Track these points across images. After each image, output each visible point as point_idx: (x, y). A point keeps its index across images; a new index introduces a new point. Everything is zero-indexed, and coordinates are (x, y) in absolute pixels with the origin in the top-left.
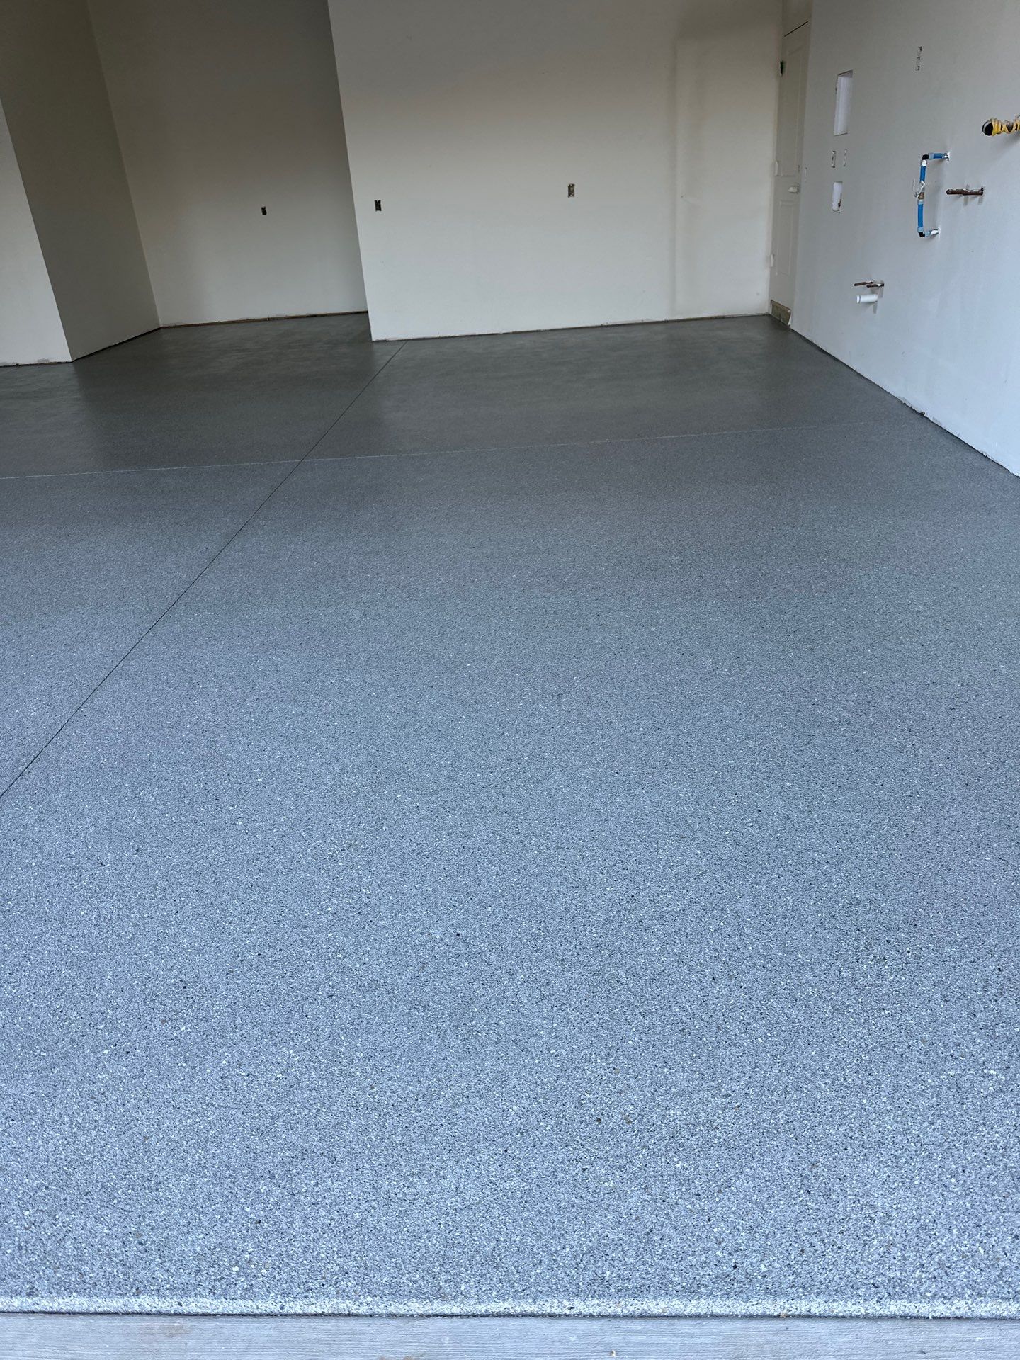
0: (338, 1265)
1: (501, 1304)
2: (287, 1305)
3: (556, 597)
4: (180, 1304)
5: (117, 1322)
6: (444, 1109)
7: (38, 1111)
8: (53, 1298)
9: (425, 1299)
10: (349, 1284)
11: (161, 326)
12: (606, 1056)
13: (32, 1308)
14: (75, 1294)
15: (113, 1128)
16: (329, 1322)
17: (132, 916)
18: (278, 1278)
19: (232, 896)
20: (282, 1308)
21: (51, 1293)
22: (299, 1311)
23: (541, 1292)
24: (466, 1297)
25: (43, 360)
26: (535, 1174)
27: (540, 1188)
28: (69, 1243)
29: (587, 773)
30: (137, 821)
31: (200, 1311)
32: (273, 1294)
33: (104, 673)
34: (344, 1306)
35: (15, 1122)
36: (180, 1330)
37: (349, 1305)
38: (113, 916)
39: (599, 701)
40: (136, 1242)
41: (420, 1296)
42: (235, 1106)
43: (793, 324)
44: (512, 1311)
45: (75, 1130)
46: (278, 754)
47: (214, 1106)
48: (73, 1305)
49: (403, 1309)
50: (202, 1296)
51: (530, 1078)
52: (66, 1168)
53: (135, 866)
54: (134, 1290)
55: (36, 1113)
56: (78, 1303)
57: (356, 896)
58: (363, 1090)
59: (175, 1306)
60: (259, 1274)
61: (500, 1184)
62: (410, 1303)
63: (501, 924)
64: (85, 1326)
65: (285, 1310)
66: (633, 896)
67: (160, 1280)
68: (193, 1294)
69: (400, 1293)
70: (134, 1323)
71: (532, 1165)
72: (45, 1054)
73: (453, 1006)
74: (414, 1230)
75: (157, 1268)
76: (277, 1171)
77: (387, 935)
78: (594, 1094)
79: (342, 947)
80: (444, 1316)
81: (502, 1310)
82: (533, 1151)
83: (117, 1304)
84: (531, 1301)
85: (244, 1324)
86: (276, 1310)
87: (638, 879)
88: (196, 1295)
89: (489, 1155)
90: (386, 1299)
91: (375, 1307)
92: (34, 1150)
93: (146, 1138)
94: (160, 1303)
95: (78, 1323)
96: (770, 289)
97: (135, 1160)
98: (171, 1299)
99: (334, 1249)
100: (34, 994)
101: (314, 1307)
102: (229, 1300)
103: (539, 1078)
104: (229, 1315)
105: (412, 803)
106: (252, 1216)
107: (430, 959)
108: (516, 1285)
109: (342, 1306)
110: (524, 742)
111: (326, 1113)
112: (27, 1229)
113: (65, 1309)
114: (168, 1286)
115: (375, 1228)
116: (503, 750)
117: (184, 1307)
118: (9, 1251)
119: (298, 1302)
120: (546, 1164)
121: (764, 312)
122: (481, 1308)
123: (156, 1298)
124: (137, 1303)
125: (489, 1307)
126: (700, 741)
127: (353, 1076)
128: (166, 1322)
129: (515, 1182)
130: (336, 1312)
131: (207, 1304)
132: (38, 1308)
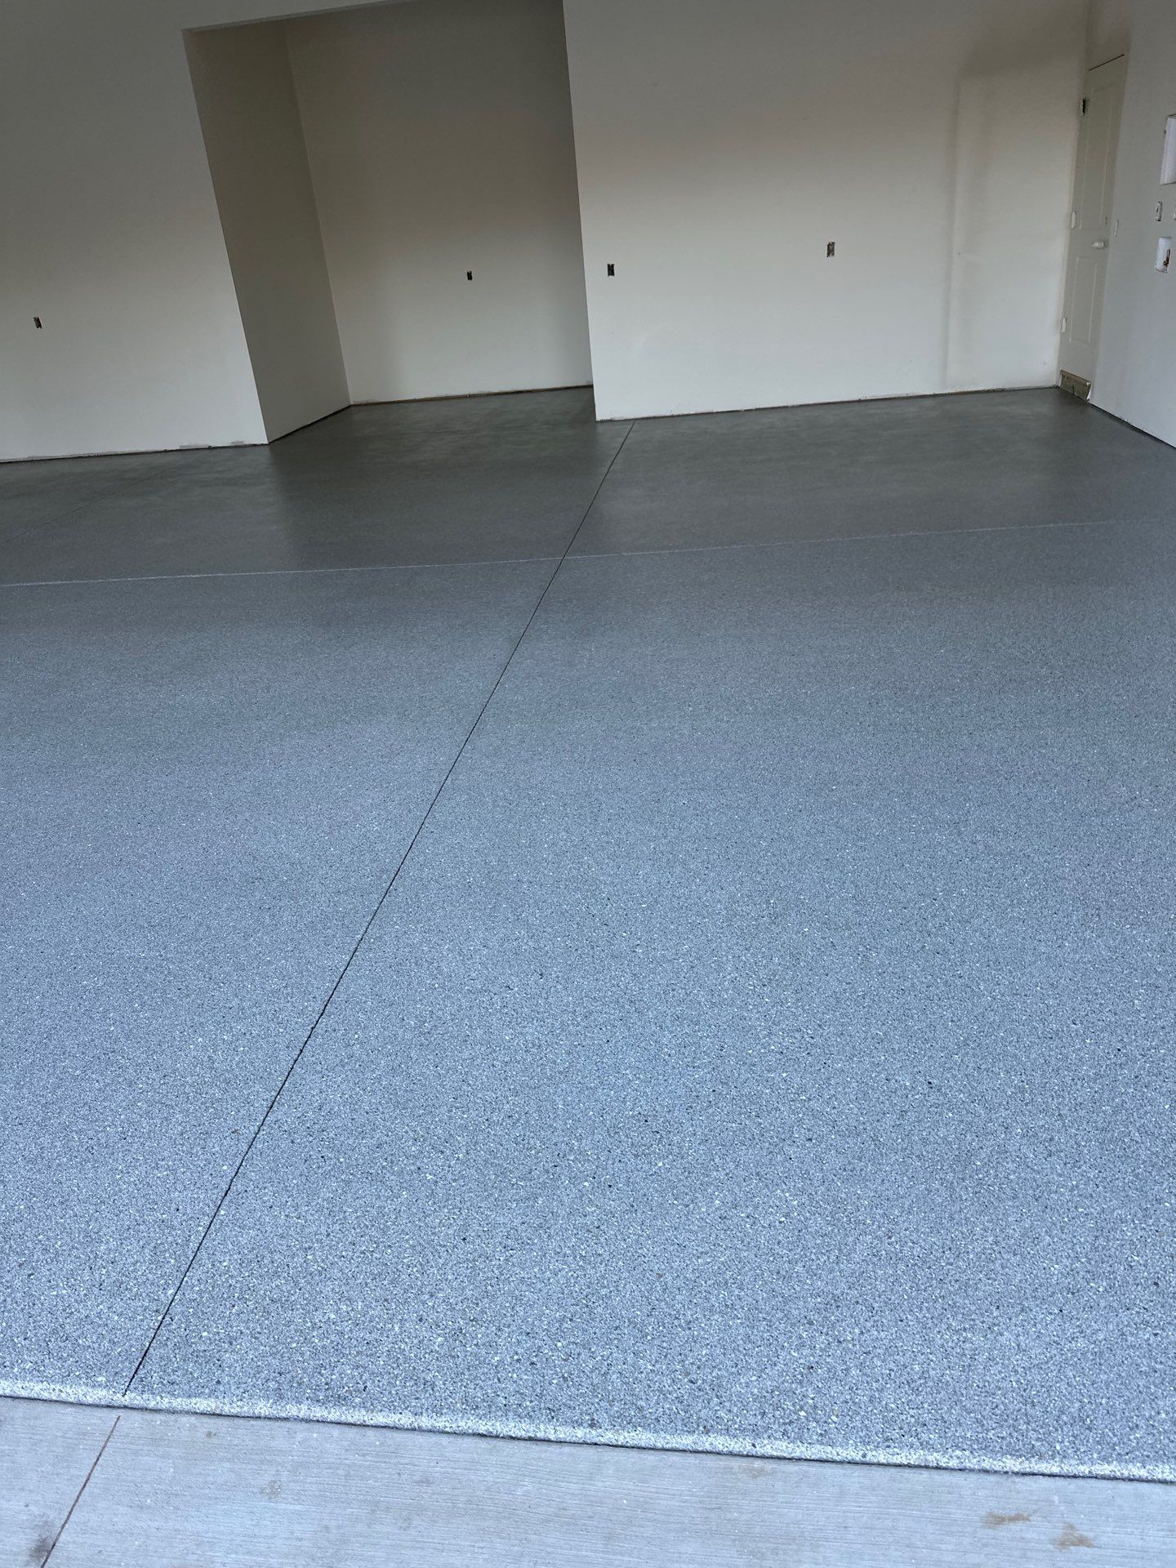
0: (912, 1416)
1: (1106, 1466)
2: (869, 1454)
3: (912, 713)
4: (754, 1445)
5: (691, 1459)
6: (977, 1263)
7: (536, 1241)
8: (618, 1430)
9: (1021, 1456)
10: (931, 1436)
11: (352, 403)
12: (1144, 1217)
13: (596, 1440)
14: (639, 1428)
15: (621, 1263)
16: (921, 1474)
17: (561, 1043)
18: (852, 1425)
19: (661, 1027)
20: (864, 1456)
21: (615, 1426)
22: (883, 1461)
23: (1148, 1457)
24: (1065, 1457)
25: (238, 442)
26: (1101, 1336)
27: (1111, 1350)
28: (614, 1376)
29: (1019, 913)
30: (530, 943)
31: (775, 1453)
32: (851, 1442)
33: (435, 788)
34: (933, 1458)
35: (515, 1251)
36: (761, 1471)
37: (938, 1458)
38: (542, 1042)
39: (1006, 832)
40: (686, 1380)
41: (1015, 1453)
42: (744, 1248)
43: (1093, 398)
44: (1118, 1474)
45: (581, 1263)
46: (654, 879)
47: (722, 1246)
48: (640, 1440)
49: (997, 1466)
50: (776, 1439)
51: (1064, 1236)
52: (584, 1302)
53: (544, 991)
54: (701, 1428)
55: (534, 1244)
56: (645, 1438)
57: (798, 1035)
58: (880, 1239)
59: (749, 1447)
60: (830, 1421)
61: (1065, 1344)
62: (1004, 1460)
63: (976, 1073)
64: (660, 1461)
65: (867, 1459)
66: (1119, 1050)
67: (726, 1420)
68: (766, 1436)
69: (991, 1448)
70: (710, 1461)
71: (1096, 1327)
72: (522, 1183)
73: (951, 1158)
74: (985, 1386)
75: (718, 1408)
76: (813, 1316)
77: (849, 1079)
78: (1142, 1257)
79: (803, 1089)
80: (1044, 1475)
81: (1107, 1472)
82: (1091, 1312)
83: (687, 1441)
84: (1139, 1465)
85: (829, 1470)
86: (858, 1458)
87: (1119, 1032)
88: (769, 1437)
89: (1043, 1313)
90: (976, 1454)
91: (967, 1461)
92: (545, 1281)
93: (660, 1276)
94: (733, 1443)
95: (651, 1457)
96: (1059, 358)
97: (656, 1297)
98: (744, 1439)
99: (903, 1400)
100: (487, 1120)
101: (899, 1457)
102: (806, 1445)
103: (1075, 1237)
104: (806, 1460)
105: (824, 939)
106: (802, 1361)
107: (907, 1107)
108: (1117, 1448)
109: (930, 1458)
110: (931, 875)
111: (847, 1261)
112: (565, 1360)
113: (631, 1443)
114: (736, 1426)
115: (941, 1381)
116: (909, 884)
117: (758, 1449)
118: (555, 1381)
119: (880, 1451)
120: (1111, 1327)
121: (1051, 384)
122: (1084, 1469)
123: (727, 1437)
124: (706, 1442)
125: (1093, 1468)
126: (1141, 879)
127: (864, 1224)
128: (745, 1462)
129: (1081, 1343)
130: (923, 1464)
131: (782, 1447)
132: (603, 1440)
